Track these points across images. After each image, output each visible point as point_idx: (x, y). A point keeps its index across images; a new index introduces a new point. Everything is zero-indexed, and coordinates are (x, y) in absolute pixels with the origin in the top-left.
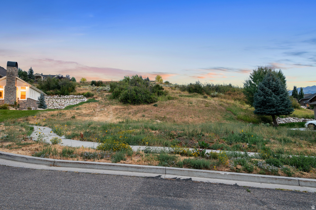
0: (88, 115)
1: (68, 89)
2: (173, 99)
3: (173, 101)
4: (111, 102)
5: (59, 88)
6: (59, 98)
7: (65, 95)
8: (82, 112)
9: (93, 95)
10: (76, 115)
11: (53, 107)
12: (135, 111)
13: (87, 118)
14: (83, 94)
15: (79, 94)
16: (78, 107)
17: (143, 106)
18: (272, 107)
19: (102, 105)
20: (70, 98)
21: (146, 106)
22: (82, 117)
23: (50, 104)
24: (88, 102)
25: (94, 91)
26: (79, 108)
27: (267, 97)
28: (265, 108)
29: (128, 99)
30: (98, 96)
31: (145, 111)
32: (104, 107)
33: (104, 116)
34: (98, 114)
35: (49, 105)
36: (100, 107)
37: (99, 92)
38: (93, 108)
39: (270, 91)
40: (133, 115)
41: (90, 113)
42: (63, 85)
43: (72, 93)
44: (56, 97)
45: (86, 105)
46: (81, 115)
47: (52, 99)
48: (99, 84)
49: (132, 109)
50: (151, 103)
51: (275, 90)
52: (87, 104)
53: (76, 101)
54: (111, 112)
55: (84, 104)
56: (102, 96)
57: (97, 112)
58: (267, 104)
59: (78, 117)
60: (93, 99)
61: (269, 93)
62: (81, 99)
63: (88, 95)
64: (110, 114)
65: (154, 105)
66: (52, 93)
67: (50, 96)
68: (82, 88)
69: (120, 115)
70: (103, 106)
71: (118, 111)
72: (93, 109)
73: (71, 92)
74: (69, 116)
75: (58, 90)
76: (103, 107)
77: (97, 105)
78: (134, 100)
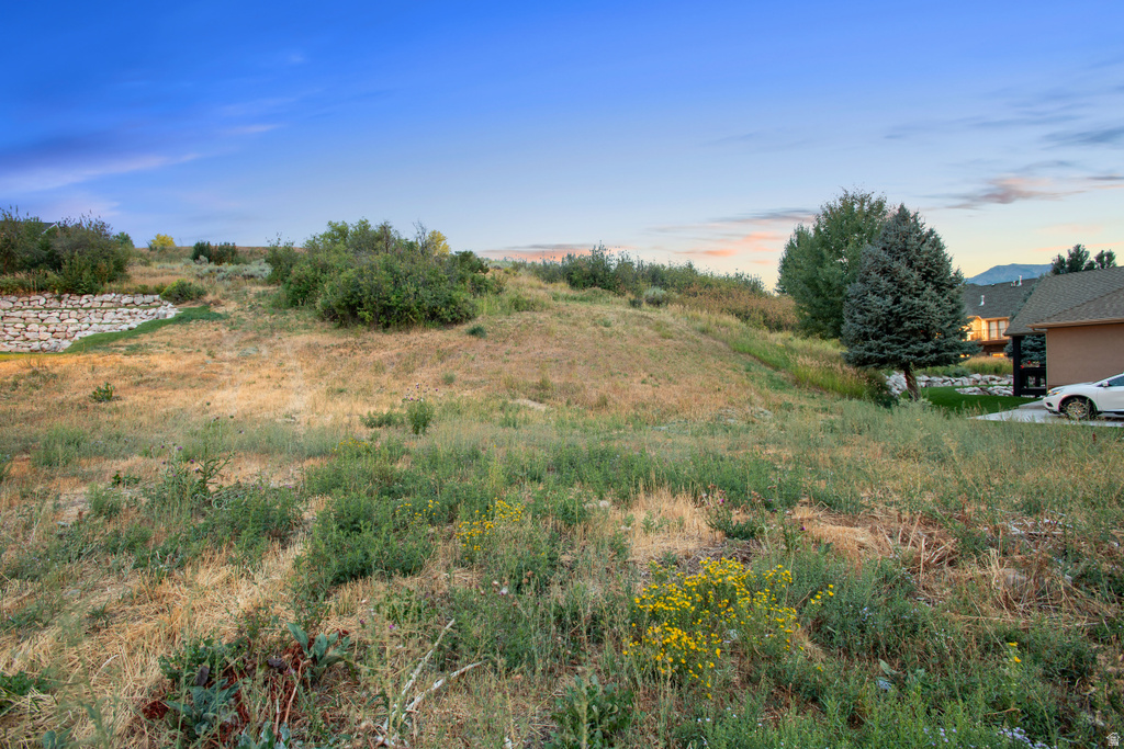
0: (180, 379)
1: (94, 267)
2: (531, 306)
3: (536, 315)
4: (281, 319)
5: (55, 263)
6: (55, 303)
7: (82, 295)
8: (156, 367)
9: (201, 294)
10: (118, 383)
11: (23, 344)
12: (399, 355)
13: (178, 399)
14: (158, 291)
15: (145, 291)
16: (133, 342)
17: (426, 335)
18: (923, 337)
19: (245, 331)
20: (105, 305)
21: (436, 336)
22: (153, 393)
23: (11, 331)
24: (179, 320)
25: (206, 279)
26: (139, 346)
27: (905, 299)
28: (892, 341)
29: (361, 305)
30: (225, 297)
31: (443, 356)
32: (255, 339)
33: (264, 383)
34: (230, 372)
35: (7, 337)
36: (235, 341)
37: (228, 283)
38: (205, 345)
39: (916, 275)
40: (396, 377)
41: (193, 370)
42: (73, 252)
43: (114, 286)
44: (43, 301)
45: (171, 334)
46: (146, 381)
47: (21, 309)
48: (225, 254)
49: (384, 347)
50: (455, 322)
51: (929, 273)
52: (176, 329)
53: (128, 317)
54: (293, 363)
55: (164, 329)
56: (240, 296)
57: (227, 365)
58: (907, 324)
59: (132, 390)
60: (204, 308)
61: (912, 285)
62: (152, 311)
63: (180, 295)
64: (290, 374)
65: (474, 332)
66: (22, 285)
67: (13, 298)
68: (155, 267)
69: (339, 379)
70: (251, 335)
71: (323, 358)
72: (204, 350)
73: (109, 281)
74: (84, 387)
75: (49, 273)
76: (250, 340)
77: (223, 331)
78: (387, 310)
